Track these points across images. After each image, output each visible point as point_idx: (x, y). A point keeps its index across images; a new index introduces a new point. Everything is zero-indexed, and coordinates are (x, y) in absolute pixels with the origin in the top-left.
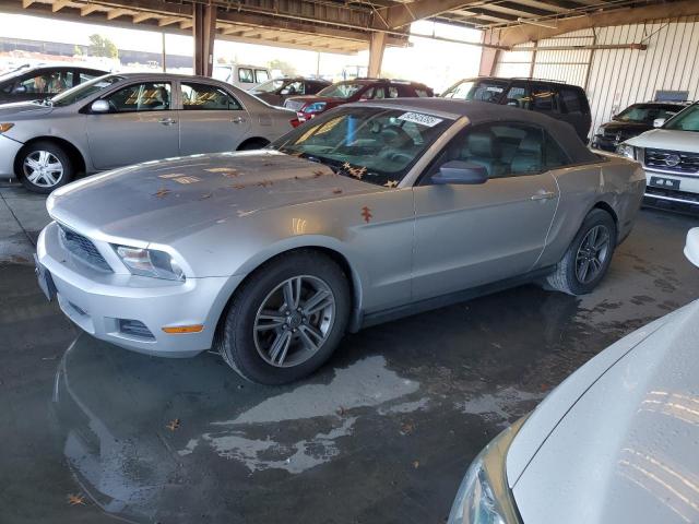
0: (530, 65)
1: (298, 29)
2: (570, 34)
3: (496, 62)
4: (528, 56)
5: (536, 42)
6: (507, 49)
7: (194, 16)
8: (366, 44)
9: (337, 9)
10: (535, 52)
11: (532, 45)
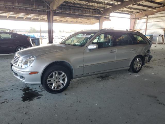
0: (146, 23)
1: (78, 18)
2: (159, 13)
3: (135, 23)
4: (145, 20)
5: (147, 16)
6: (139, 19)
7: (47, 16)
8: (98, 21)
9: (89, 11)
10: (147, 19)
11: (146, 17)
